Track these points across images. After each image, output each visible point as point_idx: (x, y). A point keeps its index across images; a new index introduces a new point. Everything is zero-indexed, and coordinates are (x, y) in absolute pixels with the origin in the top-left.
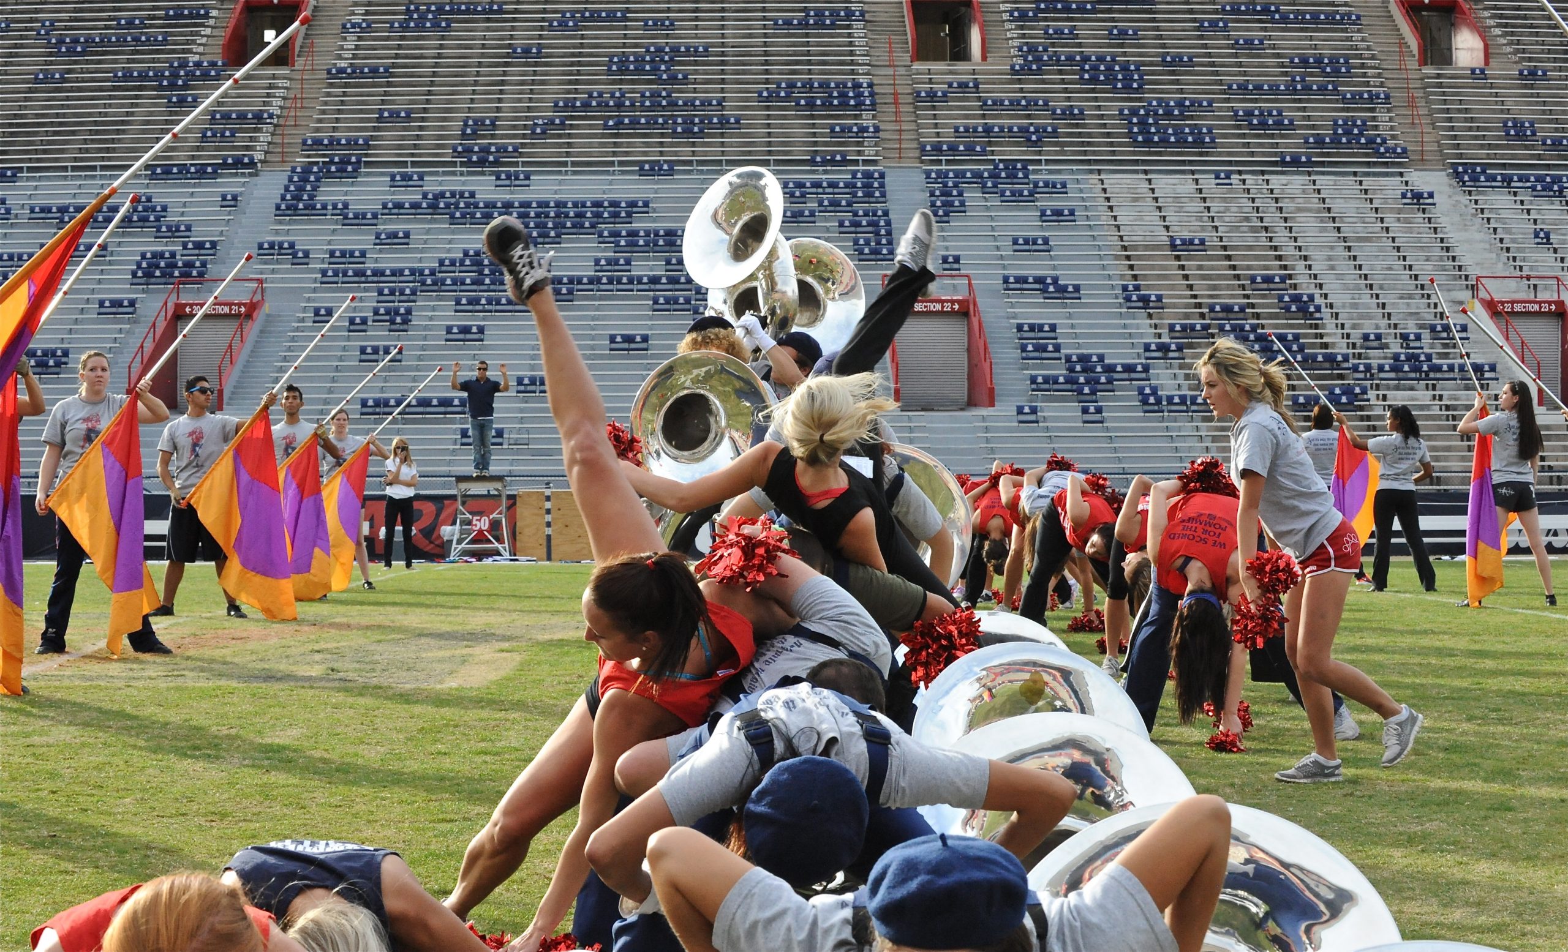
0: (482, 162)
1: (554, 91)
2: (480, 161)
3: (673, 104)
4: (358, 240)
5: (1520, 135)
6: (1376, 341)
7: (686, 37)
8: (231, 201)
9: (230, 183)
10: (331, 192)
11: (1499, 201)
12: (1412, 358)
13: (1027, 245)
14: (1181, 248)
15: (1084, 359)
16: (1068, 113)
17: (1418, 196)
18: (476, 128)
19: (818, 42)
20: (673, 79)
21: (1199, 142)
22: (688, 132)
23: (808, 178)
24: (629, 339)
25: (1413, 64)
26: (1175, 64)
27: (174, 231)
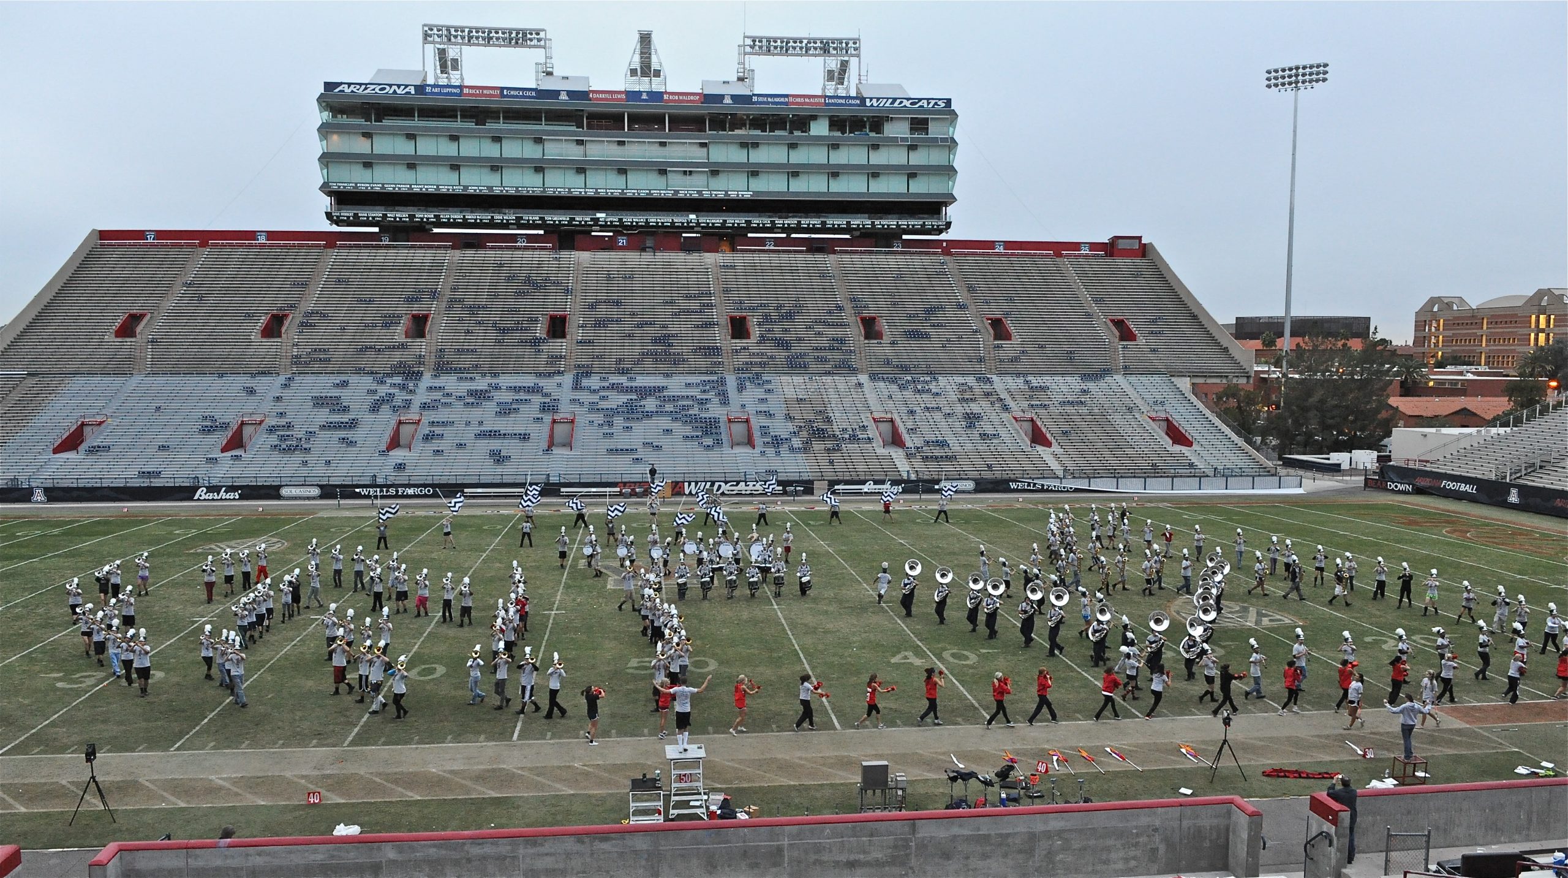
0: (623, 373)
1: (637, 350)
2: (623, 372)
3: (670, 354)
4: (595, 398)
5: (888, 364)
6: (844, 430)
7: (673, 330)
8: (559, 385)
9: (558, 379)
10: (585, 382)
11: (882, 384)
12: (854, 436)
13: (762, 401)
14: (800, 401)
15: (776, 436)
16: (771, 357)
17: (860, 384)
18: (620, 361)
19: (706, 332)
20: (669, 346)
21: (805, 367)
22: (675, 364)
23: (707, 378)
24: (667, 430)
25: (862, 338)
26: (800, 339)
27: (546, 395)
